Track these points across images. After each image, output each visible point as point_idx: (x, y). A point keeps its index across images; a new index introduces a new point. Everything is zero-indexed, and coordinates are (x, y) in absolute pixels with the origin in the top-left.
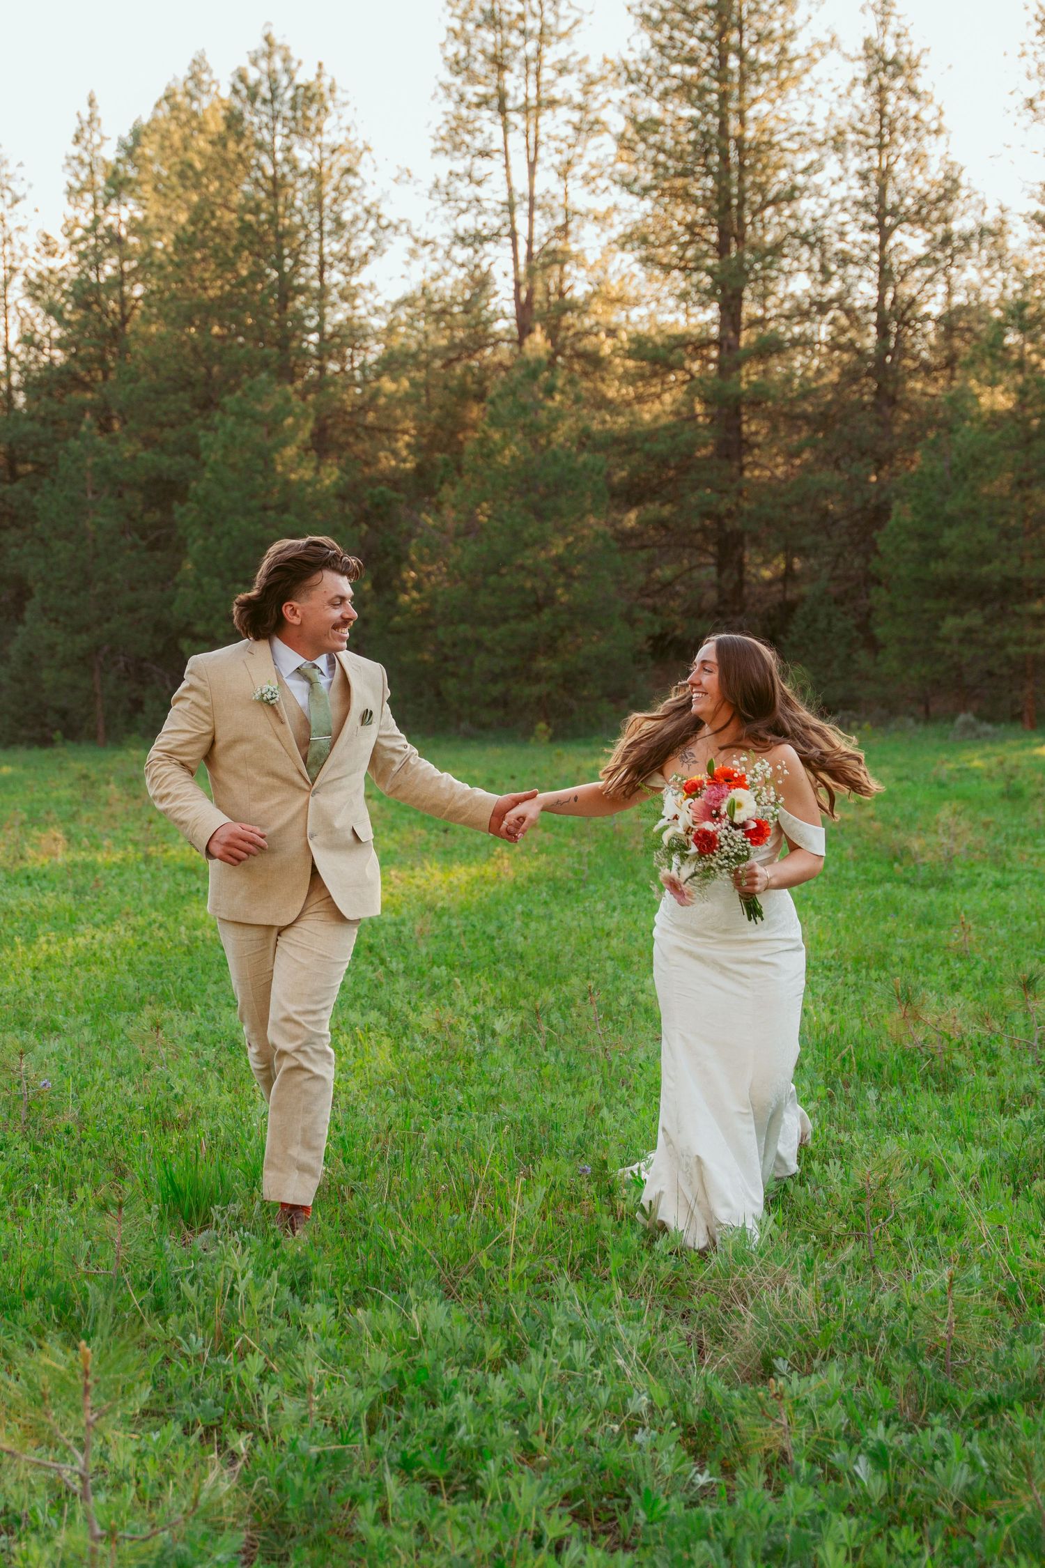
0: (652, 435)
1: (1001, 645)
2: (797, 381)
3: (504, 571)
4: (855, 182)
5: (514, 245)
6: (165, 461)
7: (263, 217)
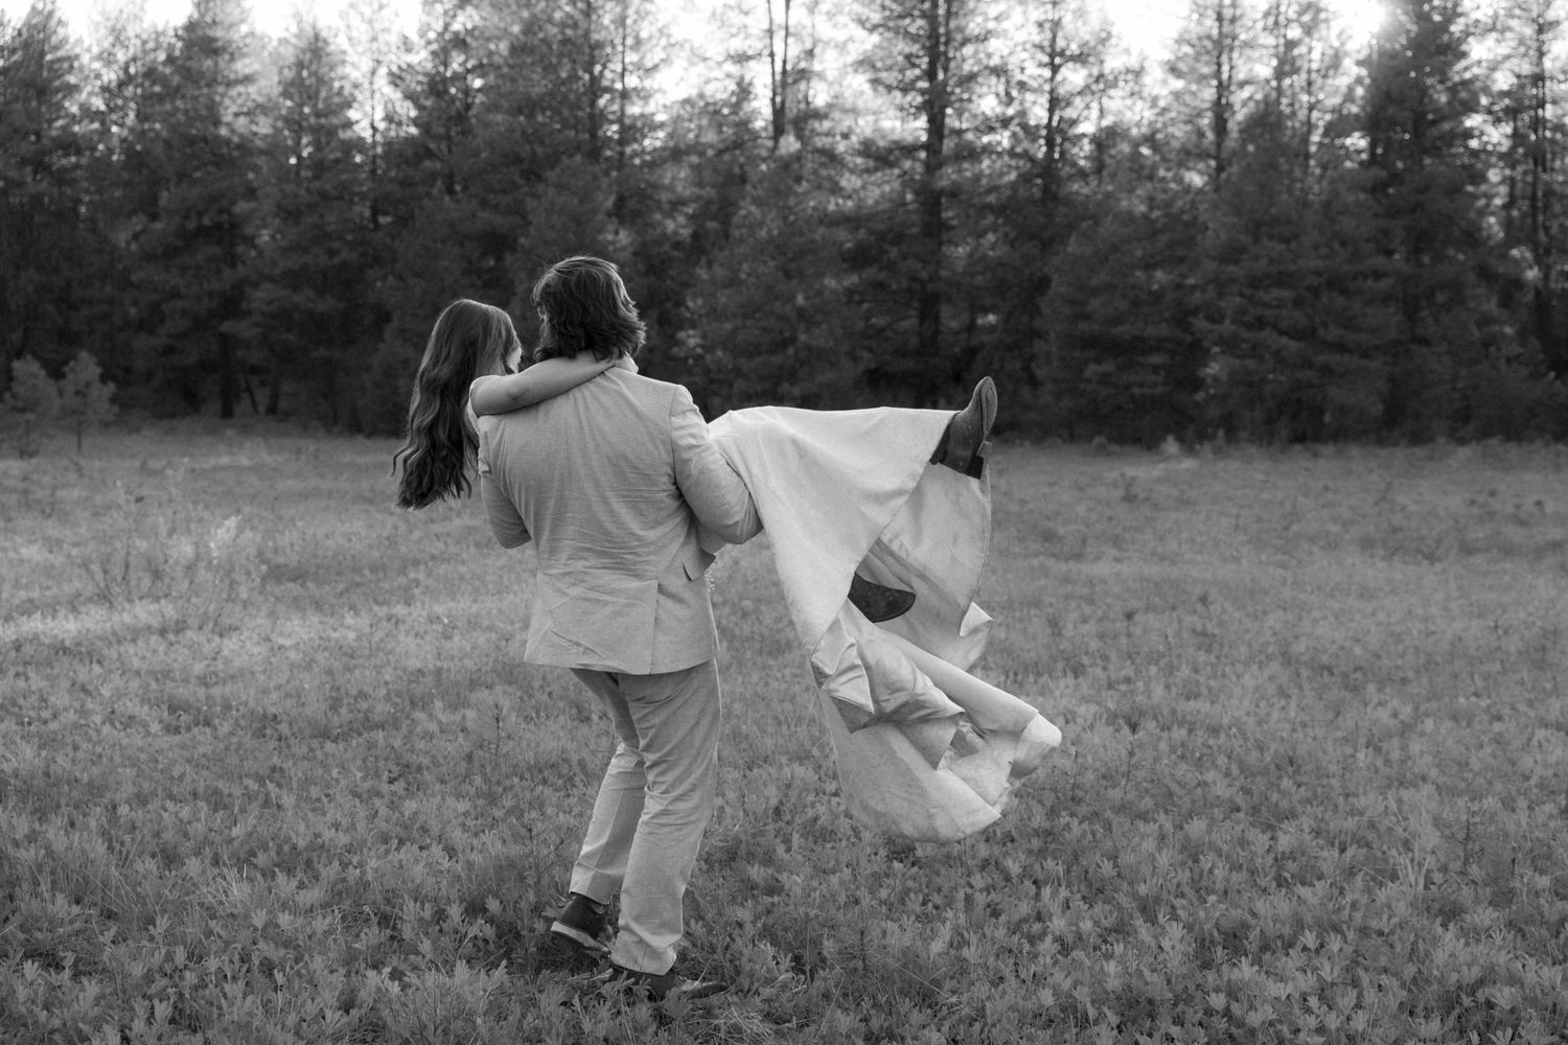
0: (871, 217)
1: (1127, 387)
2: (984, 181)
3: (757, 315)
4: (1034, 29)
5: (773, 62)
6: (499, 220)
7: (580, 32)
